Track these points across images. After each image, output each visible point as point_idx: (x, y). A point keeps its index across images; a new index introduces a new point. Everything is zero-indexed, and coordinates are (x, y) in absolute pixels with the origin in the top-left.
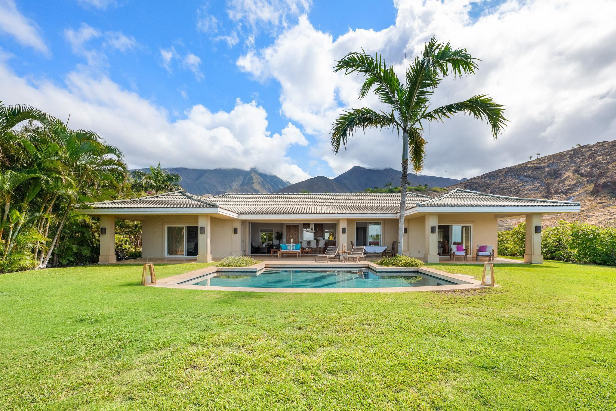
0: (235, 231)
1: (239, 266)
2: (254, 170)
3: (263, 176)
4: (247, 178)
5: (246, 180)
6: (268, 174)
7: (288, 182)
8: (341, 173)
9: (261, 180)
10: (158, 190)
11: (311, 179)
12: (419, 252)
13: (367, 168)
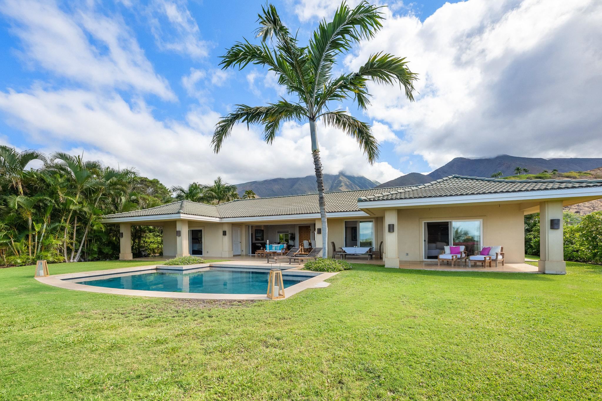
0: (224, 233)
1: (178, 265)
2: (342, 174)
3: (350, 178)
4: (336, 182)
5: (335, 184)
6: (356, 175)
7: (377, 182)
8: (438, 167)
9: (349, 182)
10: (220, 199)
11: (401, 177)
12: (407, 254)
13: (471, 159)
